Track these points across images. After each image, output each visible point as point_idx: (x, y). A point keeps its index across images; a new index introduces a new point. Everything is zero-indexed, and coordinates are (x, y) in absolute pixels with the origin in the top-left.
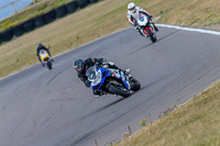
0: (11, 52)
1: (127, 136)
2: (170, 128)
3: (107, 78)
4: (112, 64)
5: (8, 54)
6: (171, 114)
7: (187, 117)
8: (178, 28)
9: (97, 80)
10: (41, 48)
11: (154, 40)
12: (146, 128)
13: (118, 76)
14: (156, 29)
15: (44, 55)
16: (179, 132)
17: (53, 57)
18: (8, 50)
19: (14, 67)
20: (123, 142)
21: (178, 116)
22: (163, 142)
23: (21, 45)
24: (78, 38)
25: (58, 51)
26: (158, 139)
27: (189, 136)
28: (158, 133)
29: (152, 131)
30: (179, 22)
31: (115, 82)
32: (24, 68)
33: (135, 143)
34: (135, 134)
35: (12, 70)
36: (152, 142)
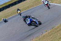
0: (10, 11)
1: (42, 35)
2: (54, 33)
3: (31, 21)
5: (9, 11)
6: (54, 29)
7: (58, 29)
8: (56, 4)
9: (28, 22)
11: (49, 8)
12: (47, 32)
13: (35, 21)
15: (19, 12)
16: (56, 34)
17: (21, 12)
19: (10, 15)
20: (40, 36)
21: (56, 29)
22: (52, 36)
23: (12, 9)
25: (23, 11)
26: (50, 35)
27: (59, 35)
28: (50, 34)
29: (49, 33)
30: (56, 3)
31: (34, 22)
33: (44, 37)
34: (44, 34)
35: (10, 16)
36: (49, 36)
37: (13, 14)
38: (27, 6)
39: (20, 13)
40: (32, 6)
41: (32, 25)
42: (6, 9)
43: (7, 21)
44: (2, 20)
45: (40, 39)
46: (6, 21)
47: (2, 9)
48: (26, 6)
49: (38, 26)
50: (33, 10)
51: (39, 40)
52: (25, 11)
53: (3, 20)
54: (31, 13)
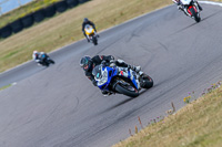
0: (54, 28)
1: (171, 113)
2: (214, 106)
4: (121, 61)
5: (50, 30)
6: (215, 91)
9: (103, 80)
10: (87, 23)
11: (198, 20)
12: (190, 106)
14: (200, 9)
15: (89, 30)
18: (51, 26)
19: (57, 43)
20: (167, 119)
22: (207, 119)
23: (64, 21)
24: (122, 14)
25: (102, 27)
26: (202, 116)
28: (202, 110)
29: (196, 108)
31: (122, 82)
32: (67, 45)
33: (179, 120)
34: (179, 112)
35: (55, 46)
36: (196, 119)
37: (67, 40)
38: (118, 9)
39: (92, 35)
40: (137, 12)
41: (116, 92)
42: (40, 20)
43: (53, 62)
44: (34, 57)
45: (165, 128)
46: (46, 62)
47: (25, 22)
48: (113, 11)
49: (138, 95)
50: (141, 23)
51: (161, 131)
52: (111, 27)
53: (37, 58)
54: (133, 35)
